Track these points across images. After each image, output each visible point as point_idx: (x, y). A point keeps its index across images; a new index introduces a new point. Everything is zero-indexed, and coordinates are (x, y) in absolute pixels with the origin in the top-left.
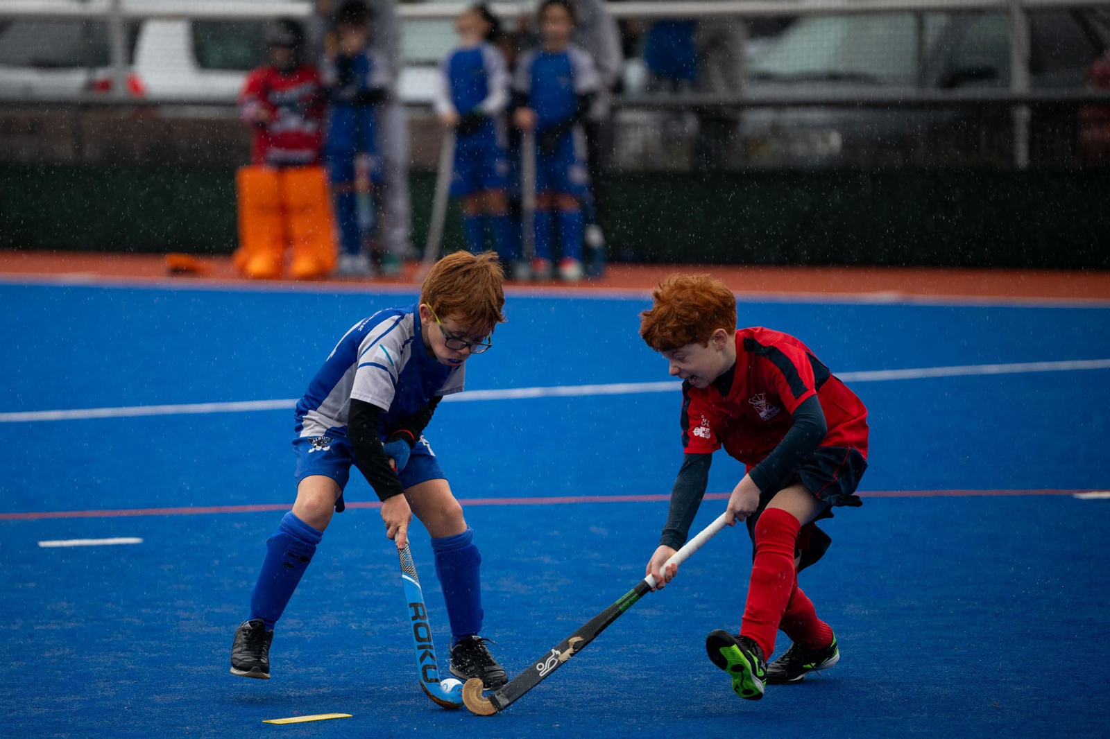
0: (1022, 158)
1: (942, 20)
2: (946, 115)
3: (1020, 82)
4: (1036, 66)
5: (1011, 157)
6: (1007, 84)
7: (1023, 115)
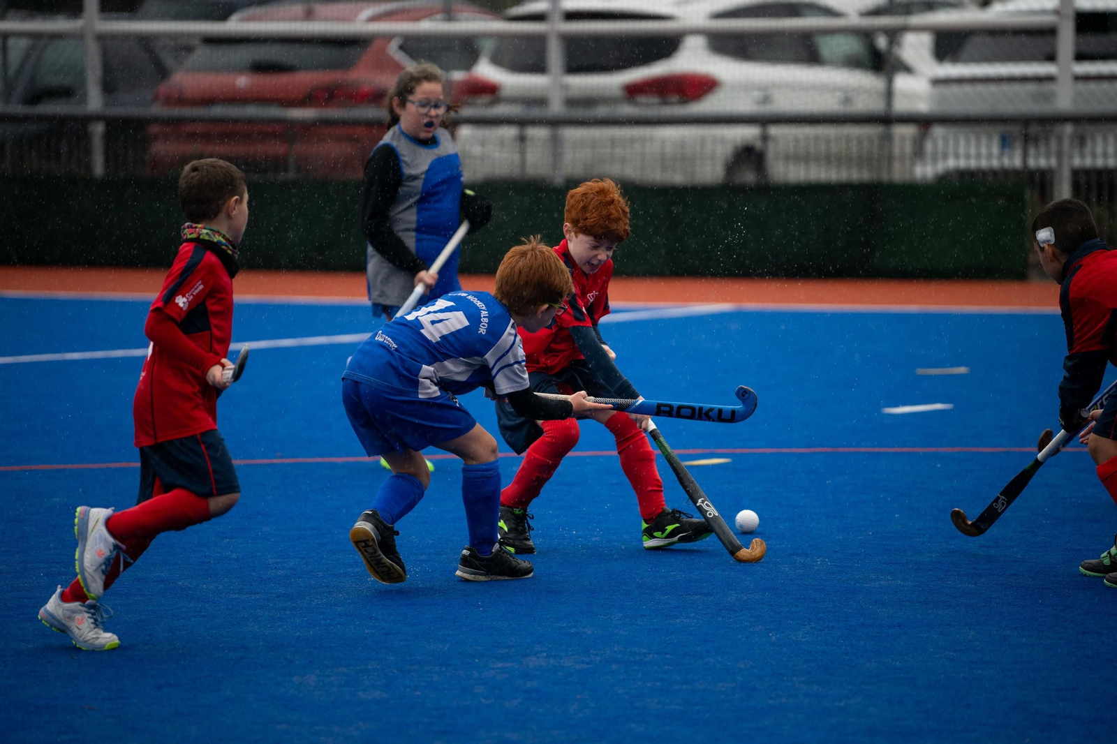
0: (99, 168)
1: (23, 43)
2: (32, 128)
3: (94, 101)
4: (108, 87)
5: (89, 168)
6: (84, 100)
7: (98, 129)
